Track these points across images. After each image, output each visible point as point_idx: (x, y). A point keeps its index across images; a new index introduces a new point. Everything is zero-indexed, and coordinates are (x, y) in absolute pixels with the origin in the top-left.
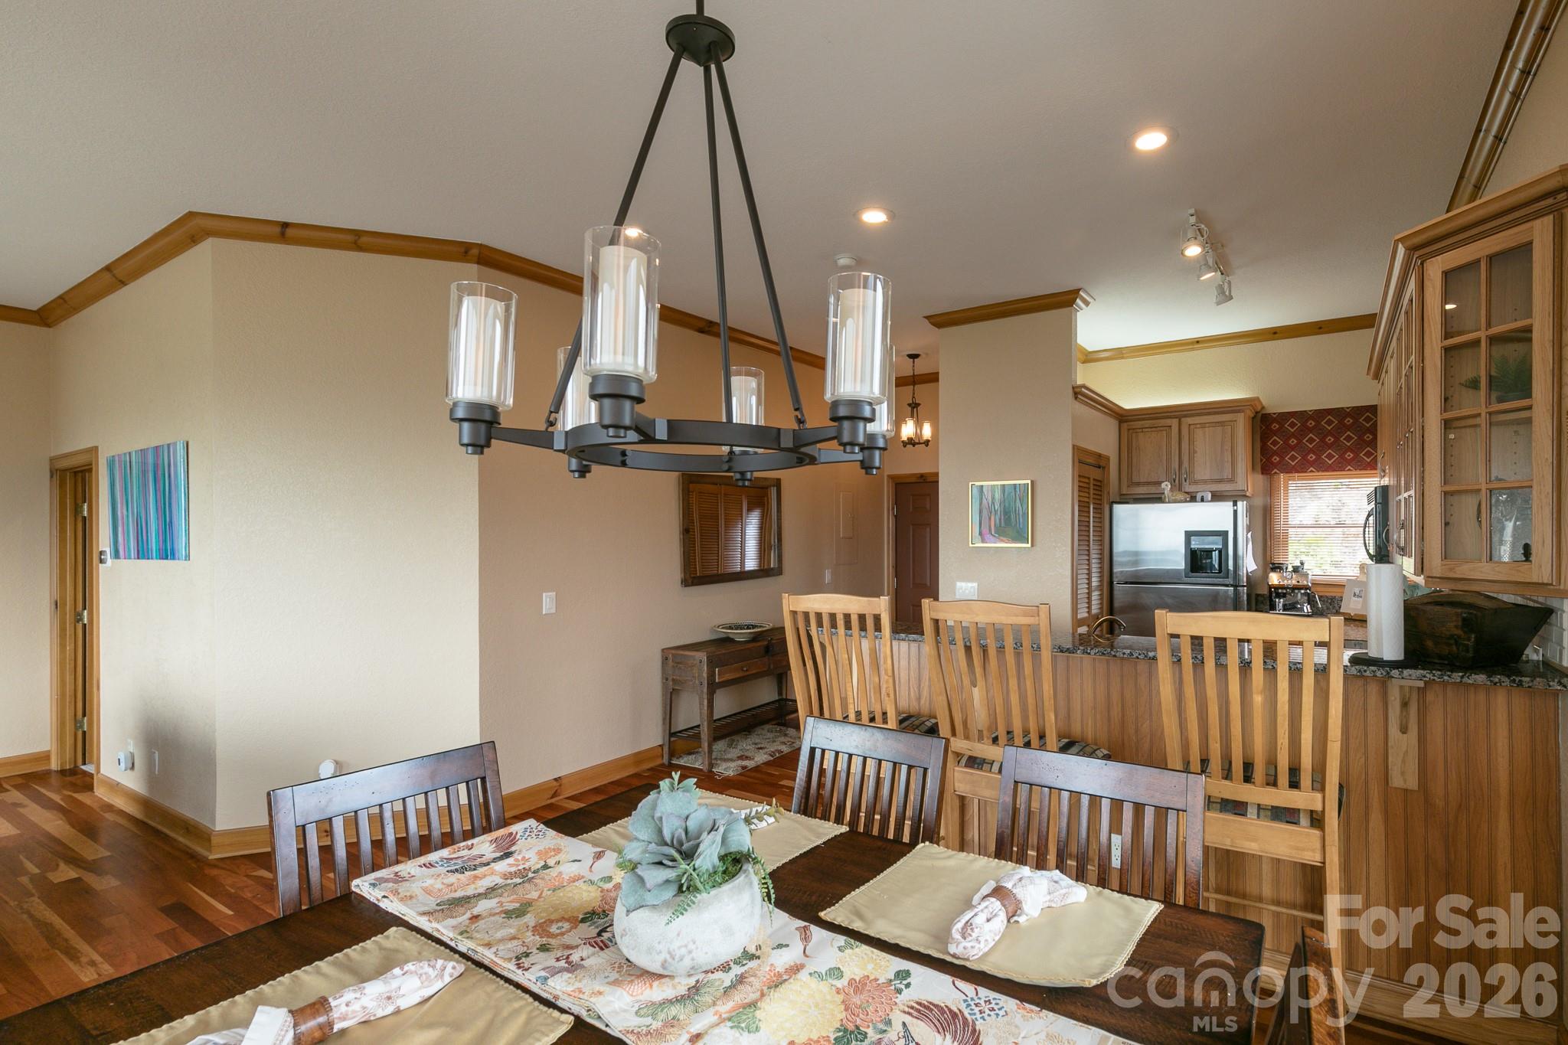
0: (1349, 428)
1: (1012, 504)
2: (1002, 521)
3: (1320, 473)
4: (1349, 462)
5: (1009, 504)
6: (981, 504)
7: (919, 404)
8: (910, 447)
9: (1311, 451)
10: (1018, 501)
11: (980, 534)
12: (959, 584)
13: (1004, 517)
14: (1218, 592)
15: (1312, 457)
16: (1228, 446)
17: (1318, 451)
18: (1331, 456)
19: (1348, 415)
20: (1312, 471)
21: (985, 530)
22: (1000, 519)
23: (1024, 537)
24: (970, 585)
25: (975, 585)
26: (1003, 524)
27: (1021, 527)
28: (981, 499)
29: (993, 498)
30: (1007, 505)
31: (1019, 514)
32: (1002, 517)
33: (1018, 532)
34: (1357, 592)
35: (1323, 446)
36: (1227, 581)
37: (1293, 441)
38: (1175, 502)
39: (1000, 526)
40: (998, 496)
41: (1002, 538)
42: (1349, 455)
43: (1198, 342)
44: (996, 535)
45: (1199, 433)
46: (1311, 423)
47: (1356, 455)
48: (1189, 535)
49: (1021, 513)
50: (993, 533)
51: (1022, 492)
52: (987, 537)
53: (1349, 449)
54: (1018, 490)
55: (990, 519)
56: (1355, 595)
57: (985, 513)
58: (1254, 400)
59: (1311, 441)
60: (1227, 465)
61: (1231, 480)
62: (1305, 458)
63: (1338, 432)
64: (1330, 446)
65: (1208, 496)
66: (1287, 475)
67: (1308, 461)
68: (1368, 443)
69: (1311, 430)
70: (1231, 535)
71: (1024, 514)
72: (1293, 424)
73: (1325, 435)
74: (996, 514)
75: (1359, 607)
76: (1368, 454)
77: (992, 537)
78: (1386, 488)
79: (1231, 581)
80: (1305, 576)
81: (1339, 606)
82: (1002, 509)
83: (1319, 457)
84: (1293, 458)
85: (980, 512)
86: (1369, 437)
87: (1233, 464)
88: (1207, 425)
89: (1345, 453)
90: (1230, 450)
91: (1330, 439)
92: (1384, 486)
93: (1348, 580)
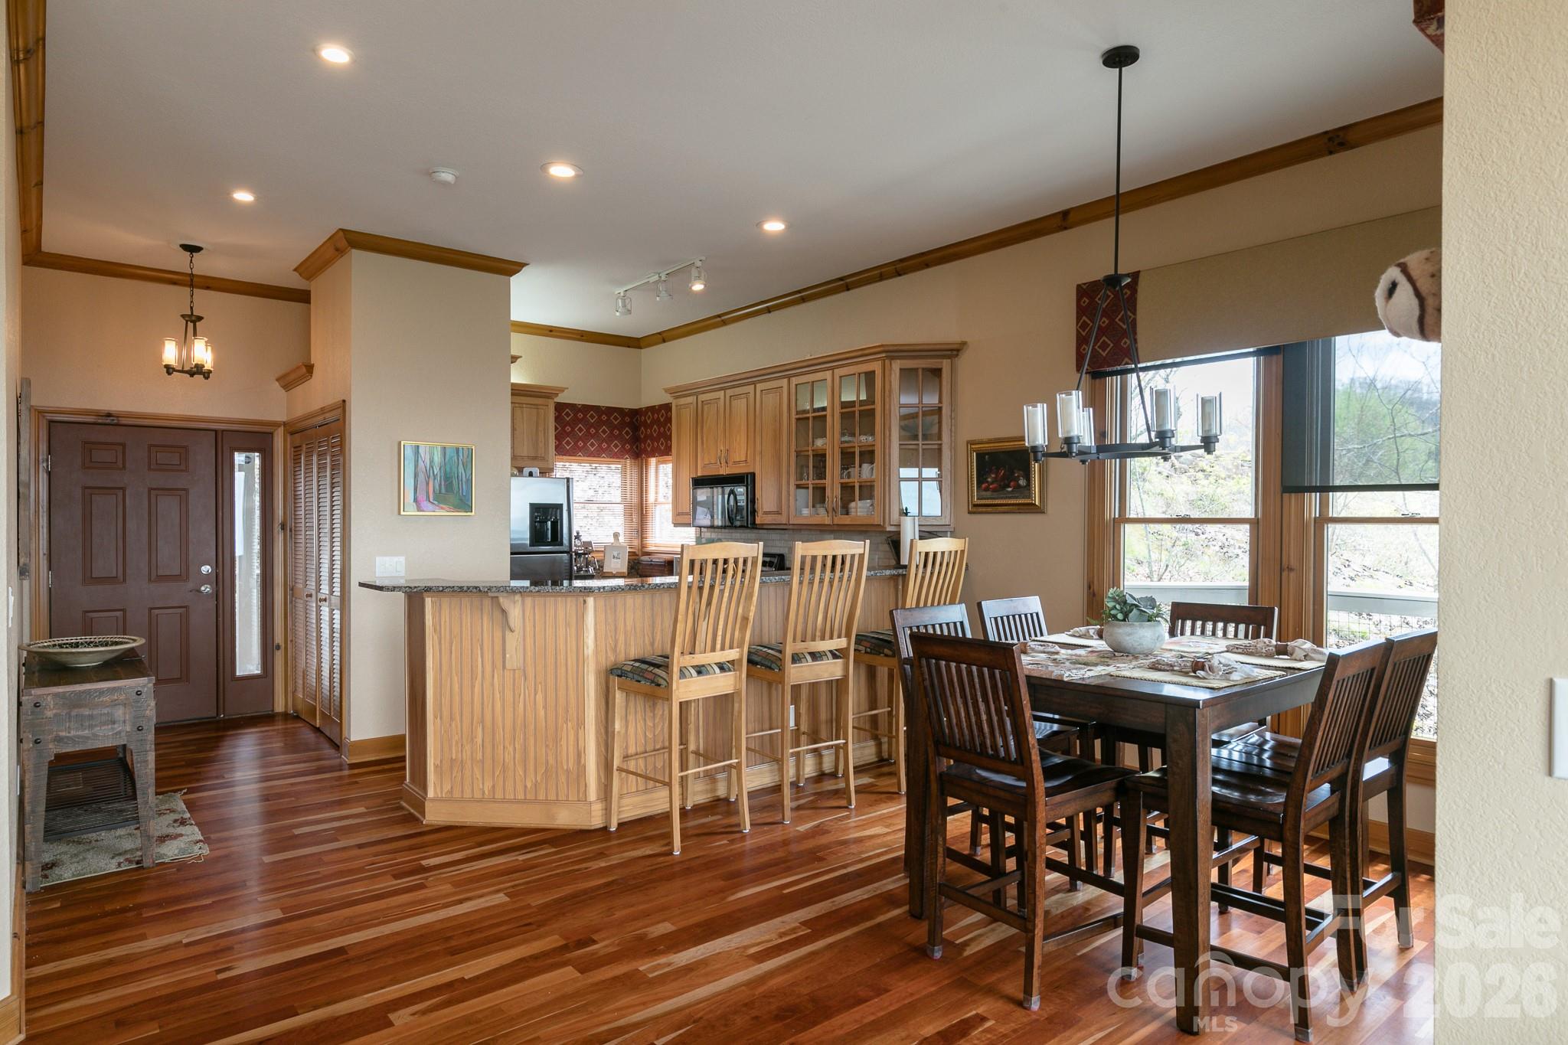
0: (604, 423)
1: (454, 470)
2: (443, 487)
3: (586, 458)
4: (604, 451)
5: (451, 468)
6: (416, 466)
7: (200, 318)
8: (199, 378)
9: (580, 439)
10: (461, 466)
11: (416, 500)
12: (379, 560)
13: (445, 482)
14: (554, 561)
15: (581, 444)
16: (541, 428)
17: (585, 439)
18: (593, 445)
19: (604, 412)
20: (580, 456)
21: (422, 495)
22: (440, 485)
23: (468, 505)
24: (396, 559)
25: (402, 559)
26: (443, 491)
27: (464, 493)
28: (416, 462)
29: (432, 461)
30: (448, 469)
31: (462, 480)
32: (443, 483)
33: (461, 500)
34: (616, 555)
35: (588, 436)
39: (440, 492)
40: (437, 458)
41: (442, 505)
42: (604, 445)
44: (436, 502)
45: (518, 412)
47: (609, 446)
48: (533, 507)
49: (464, 479)
50: (431, 500)
51: (465, 456)
52: (425, 504)
53: (604, 440)
54: (461, 454)
55: (428, 484)
56: (614, 557)
57: (422, 477)
58: (562, 390)
59: (580, 430)
60: (541, 445)
61: (543, 459)
62: (576, 444)
63: (600, 423)
64: (592, 436)
65: (536, 471)
66: (561, 457)
67: (578, 447)
68: (616, 438)
69: (580, 421)
70: (565, 508)
71: (467, 480)
72: (568, 415)
73: (589, 426)
74: (434, 479)
75: (619, 566)
76: (616, 446)
77: (429, 504)
78: (753, 475)
79: (565, 548)
80: (590, 543)
81: (602, 567)
82: (443, 474)
83: (585, 444)
84: (568, 443)
85: (416, 476)
86: (616, 432)
87: (546, 445)
88: (524, 406)
89: (602, 443)
90: (543, 432)
91: (593, 431)
92: (751, 473)
93: (605, 546)
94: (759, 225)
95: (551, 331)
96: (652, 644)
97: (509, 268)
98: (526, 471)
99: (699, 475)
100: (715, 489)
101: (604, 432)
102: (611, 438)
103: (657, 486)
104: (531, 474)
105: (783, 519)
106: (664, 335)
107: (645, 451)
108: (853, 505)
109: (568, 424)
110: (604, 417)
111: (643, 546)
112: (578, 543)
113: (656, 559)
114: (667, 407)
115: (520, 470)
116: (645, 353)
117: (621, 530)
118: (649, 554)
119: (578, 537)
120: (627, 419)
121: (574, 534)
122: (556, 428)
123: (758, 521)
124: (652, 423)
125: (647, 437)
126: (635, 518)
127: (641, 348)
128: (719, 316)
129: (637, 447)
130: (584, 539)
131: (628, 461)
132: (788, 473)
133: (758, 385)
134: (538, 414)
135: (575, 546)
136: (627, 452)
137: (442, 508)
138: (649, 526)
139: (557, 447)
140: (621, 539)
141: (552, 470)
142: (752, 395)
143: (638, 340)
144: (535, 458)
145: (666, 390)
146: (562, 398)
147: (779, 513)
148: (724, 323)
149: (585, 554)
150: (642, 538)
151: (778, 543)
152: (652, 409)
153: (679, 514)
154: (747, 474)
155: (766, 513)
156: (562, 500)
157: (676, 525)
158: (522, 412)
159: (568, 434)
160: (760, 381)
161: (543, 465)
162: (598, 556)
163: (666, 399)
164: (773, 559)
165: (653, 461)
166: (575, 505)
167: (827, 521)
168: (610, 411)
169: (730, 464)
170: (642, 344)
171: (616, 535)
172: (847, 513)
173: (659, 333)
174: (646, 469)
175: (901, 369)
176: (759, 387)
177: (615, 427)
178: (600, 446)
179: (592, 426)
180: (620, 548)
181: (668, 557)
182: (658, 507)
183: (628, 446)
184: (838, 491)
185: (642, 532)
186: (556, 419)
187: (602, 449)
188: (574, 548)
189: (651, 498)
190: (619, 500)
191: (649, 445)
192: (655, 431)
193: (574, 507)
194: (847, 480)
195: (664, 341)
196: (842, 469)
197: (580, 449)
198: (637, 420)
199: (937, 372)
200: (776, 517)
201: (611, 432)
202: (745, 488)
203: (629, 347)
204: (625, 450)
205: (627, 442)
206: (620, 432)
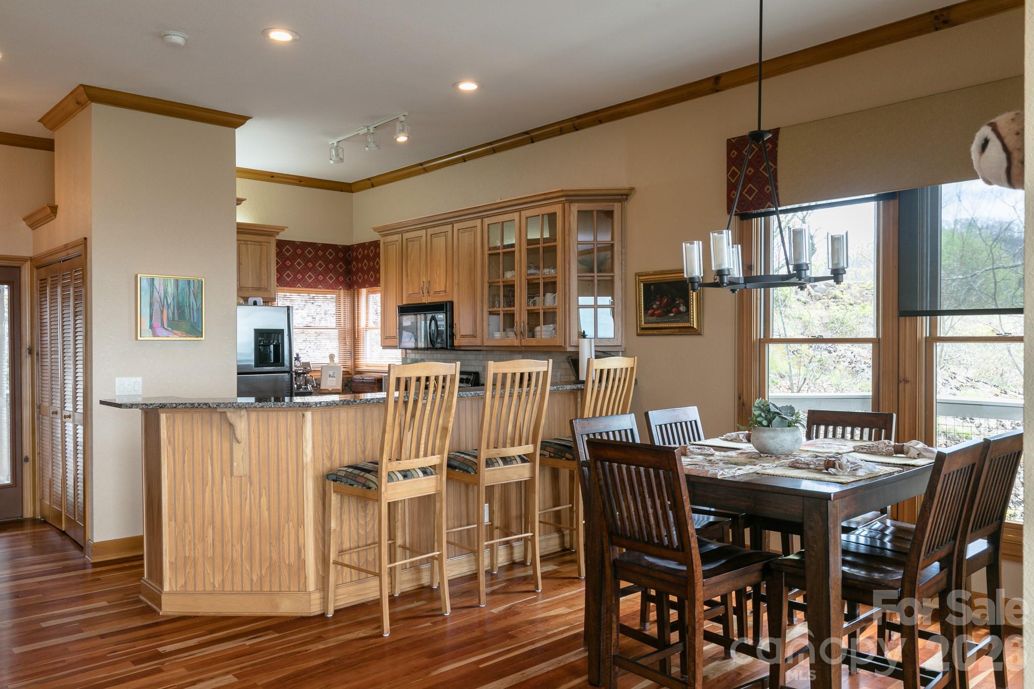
0: (321, 258)
1: (186, 299)
2: (176, 315)
3: (304, 289)
4: (321, 282)
5: (183, 299)
6: (152, 297)
9: (299, 272)
10: (192, 296)
11: (151, 327)
12: (118, 381)
13: (178, 311)
14: (277, 379)
15: (300, 276)
16: (264, 262)
17: (303, 272)
18: (310, 277)
20: (299, 287)
21: (157, 322)
22: (173, 313)
23: (198, 331)
24: (133, 379)
25: (139, 379)
26: (176, 318)
27: (195, 321)
28: (152, 292)
29: (166, 292)
30: (180, 299)
31: (193, 309)
32: (176, 312)
33: (191, 326)
34: (331, 374)
35: (306, 269)
36: (283, 369)
39: (173, 320)
40: (171, 289)
41: (176, 332)
42: (321, 278)
44: (170, 329)
45: (243, 247)
46: (299, 251)
47: (325, 278)
48: (258, 332)
49: (195, 308)
50: (166, 327)
51: (196, 288)
52: (160, 330)
53: (320, 273)
54: (192, 286)
55: (162, 312)
56: (330, 376)
57: (156, 306)
58: (283, 229)
59: (299, 264)
60: (264, 277)
61: (266, 290)
62: (295, 277)
63: (314, 260)
64: (310, 270)
65: (260, 300)
66: (282, 288)
67: (297, 279)
68: (331, 271)
69: (299, 256)
70: (286, 333)
71: (198, 309)
72: (288, 251)
73: (307, 261)
74: (168, 308)
75: (334, 384)
76: (331, 278)
77: (164, 330)
78: (452, 303)
79: (286, 368)
80: (308, 364)
81: (319, 385)
82: (176, 304)
83: (303, 277)
84: (288, 276)
85: (151, 305)
86: (331, 266)
87: (269, 276)
88: (249, 243)
89: (318, 275)
90: (265, 265)
91: (310, 265)
92: (449, 302)
93: (322, 367)
94: (455, 85)
95: (272, 177)
96: (364, 452)
97: (235, 121)
98: (251, 300)
99: (405, 303)
100: (419, 316)
101: (320, 266)
102: (327, 271)
103: (367, 313)
104: (255, 303)
105: (478, 342)
106: (373, 181)
107: (357, 282)
108: (538, 329)
109: (288, 259)
110: (320, 253)
111: (355, 366)
112: (297, 363)
113: (368, 377)
114: (376, 244)
115: (246, 300)
116: (357, 196)
117: (336, 352)
118: (360, 373)
119: (297, 359)
120: (341, 255)
121: (294, 356)
122: (278, 263)
123: (456, 343)
124: (364, 257)
125: (358, 270)
126: (349, 341)
127: (352, 192)
128: (421, 164)
129: (350, 279)
130: (303, 359)
131: (342, 292)
132: (482, 302)
133: (455, 225)
134: (261, 250)
135: (295, 366)
136: (341, 283)
137: (176, 334)
138: (361, 348)
139: (278, 279)
140: (336, 360)
141: (274, 299)
142: (450, 234)
143: (350, 184)
144: (259, 289)
145: (375, 229)
146: (282, 236)
147: (474, 336)
148: (426, 170)
149: (304, 373)
150: (355, 359)
151: (473, 363)
152: (362, 246)
153: (387, 338)
154: (446, 302)
155: (463, 336)
156: (283, 326)
157: (385, 347)
158: (247, 249)
159: (288, 268)
160: (457, 222)
161: (266, 295)
162: (316, 375)
163: (375, 237)
164: (469, 377)
165: (364, 291)
166: (294, 330)
167: (516, 343)
168: (325, 247)
169: (432, 293)
170: (353, 190)
171: (332, 357)
172: (533, 336)
173: (369, 179)
174: (358, 298)
175: (578, 211)
176: (456, 226)
177: (331, 261)
178: (316, 278)
179: (309, 260)
180: (337, 368)
181: (378, 375)
182: (369, 332)
183: (341, 279)
184: (525, 317)
185: (354, 354)
186: (278, 254)
187: (318, 280)
188: (294, 369)
189: (363, 324)
190: (334, 326)
191: (360, 277)
192: (365, 265)
193: (294, 332)
194: (532, 308)
195: (373, 186)
196: (529, 298)
197: (299, 281)
198: (349, 255)
199: (609, 214)
200: (471, 339)
201: (327, 266)
202: (444, 315)
203: (342, 191)
204: (338, 280)
205: (341, 274)
206: (335, 266)
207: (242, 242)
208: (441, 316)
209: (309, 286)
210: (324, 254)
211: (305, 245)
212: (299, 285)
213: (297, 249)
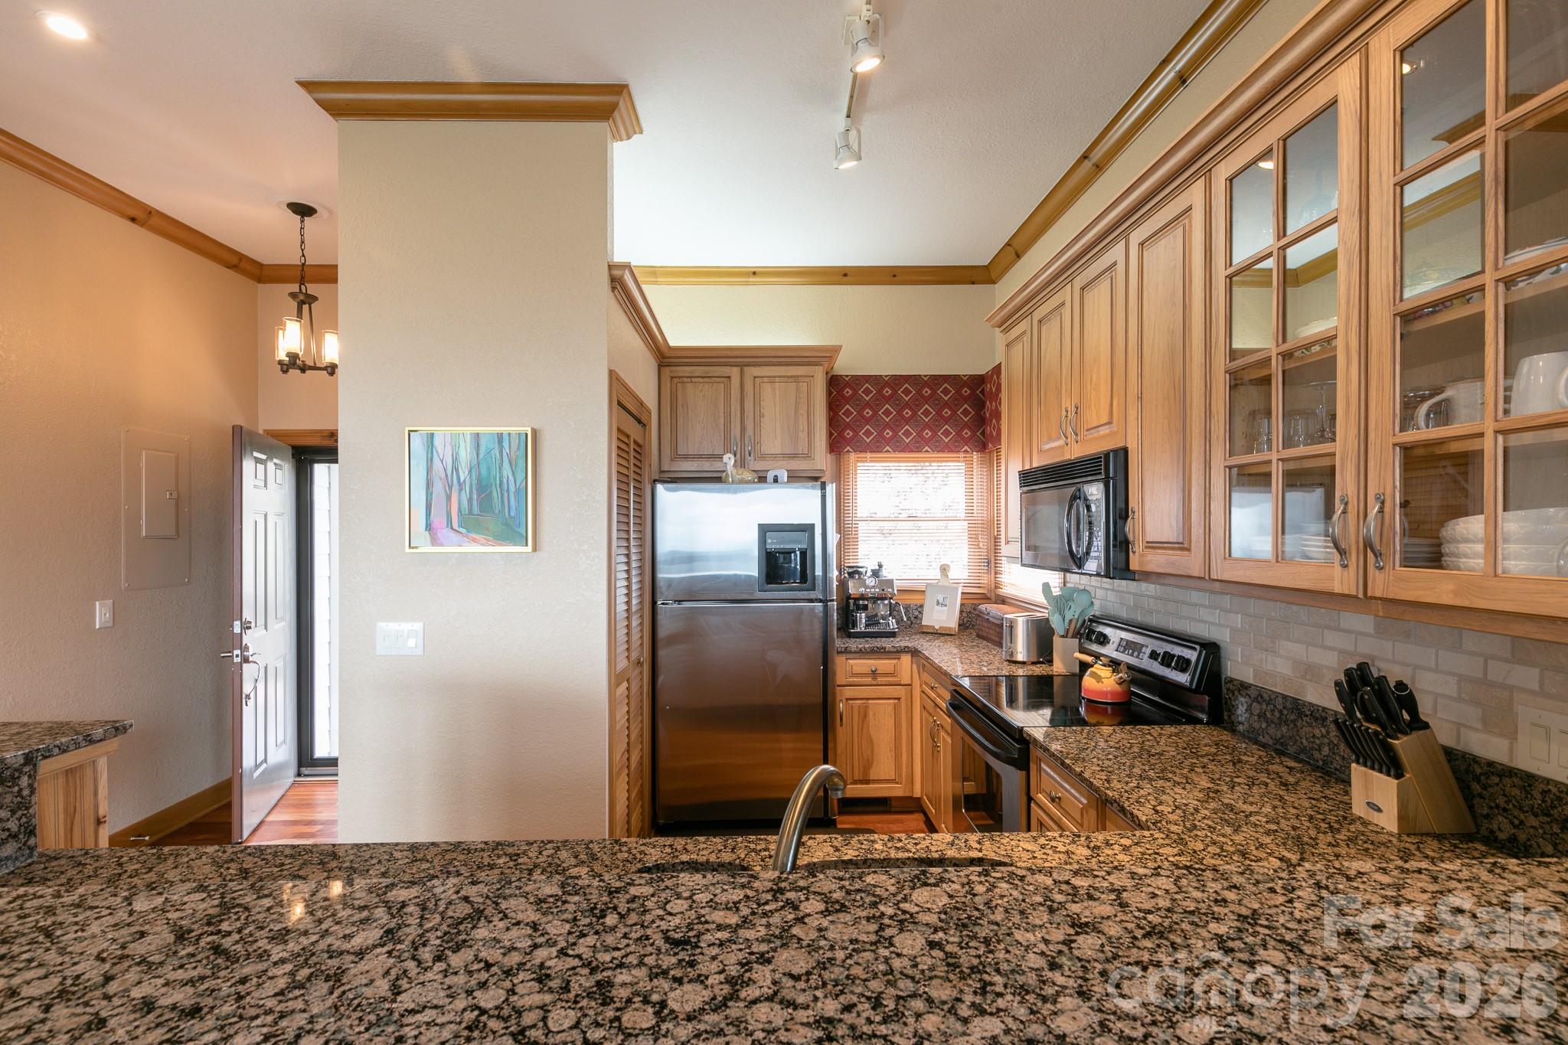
0: (927, 400)
1: (495, 473)
2: (475, 503)
3: (896, 454)
4: (927, 442)
5: (489, 470)
6: (430, 471)
7: (315, 299)
8: (294, 373)
9: (887, 426)
10: (506, 465)
11: (429, 527)
12: (382, 625)
13: (479, 495)
15: (888, 433)
16: (803, 410)
17: (895, 426)
18: (908, 433)
19: (926, 384)
20: (888, 451)
21: (439, 518)
22: (470, 500)
23: (520, 534)
24: (405, 627)
25: (418, 626)
26: (476, 509)
27: (512, 514)
28: (430, 461)
29: (455, 459)
30: (484, 471)
31: (508, 491)
32: (475, 497)
33: (506, 525)
34: (941, 601)
35: (900, 420)
36: (812, 595)
37: (868, 413)
38: (742, 482)
39: (470, 512)
40: (465, 454)
41: (474, 536)
42: (927, 433)
43: (754, 273)
44: (461, 530)
45: (767, 388)
46: (887, 391)
47: (935, 434)
48: (765, 530)
49: (512, 488)
50: (455, 526)
51: (513, 448)
52: (444, 533)
53: (927, 426)
54: (506, 444)
55: (449, 498)
56: (938, 603)
57: (438, 488)
58: (836, 350)
59: (887, 413)
62: (880, 434)
63: (915, 405)
64: (907, 421)
65: (784, 476)
67: (884, 438)
68: (947, 421)
69: (887, 400)
70: (818, 530)
71: (518, 491)
72: (867, 392)
73: (901, 407)
74: (461, 490)
75: (944, 618)
76: (947, 433)
77: (452, 534)
78: (1125, 450)
80: (890, 583)
81: (919, 618)
82: (474, 482)
83: (895, 433)
84: (868, 433)
85: (429, 485)
86: (947, 412)
87: (810, 435)
88: (777, 379)
89: (923, 430)
90: (805, 416)
91: (907, 413)
92: (1115, 451)
93: (928, 585)
95: (845, 275)
98: (770, 476)
99: (1034, 465)
101: (927, 413)
102: (938, 422)
104: (775, 481)
105: (1193, 564)
106: (1015, 243)
109: (868, 405)
110: (927, 391)
111: (993, 586)
112: (870, 581)
118: (1002, 600)
120: (966, 391)
123: (1134, 565)
126: (982, 543)
127: (994, 282)
128: (1085, 157)
129: (985, 433)
132: (1207, 438)
133: (1130, 235)
134: (797, 389)
136: (966, 441)
137: (475, 540)
140: (952, 574)
141: (843, 475)
142: (1121, 266)
143: (985, 267)
145: (991, 322)
146: (841, 367)
147: (1183, 547)
148: (1099, 168)
149: (878, 599)
153: (1009, 541)
154: (1113, 453)
155: (1153, 546)
156: (827, 518)
159: (868, 421)
160: (1137, 225)
166: (862, 526)
167: (1343, 581)
168: (936, 380)
170: (993, 276)
171: (946, 568)
172: (1437, 560)
173: (1008, 244)
176: (1135, 237)
177: (946, 405)
178: (919, 434)
179: (906, 405)
180: (951, 589)
183: (967, 433)
184: (1390, 473)
185: (993, 563)
186: (829, 399)
187: (923, 438)
190: (962, 515)
191: (995, 428)
194: (1423, 432)
195: (1018, 256)
196: (1414, 396)
197: (888, 442)
198: (981, 391)
200: (1176, 557)
201: (939, 413)
202: (1101, 486)
203: (973, 283)
204: (963, 438)
205: (966, 425)
206: (954, 412)
207: (766, 380)
208: (1095, 491)
209: (906, 449)
210: (934, 392)
211: (897, 380)
212: (888, 448)
213: (883, 388)
